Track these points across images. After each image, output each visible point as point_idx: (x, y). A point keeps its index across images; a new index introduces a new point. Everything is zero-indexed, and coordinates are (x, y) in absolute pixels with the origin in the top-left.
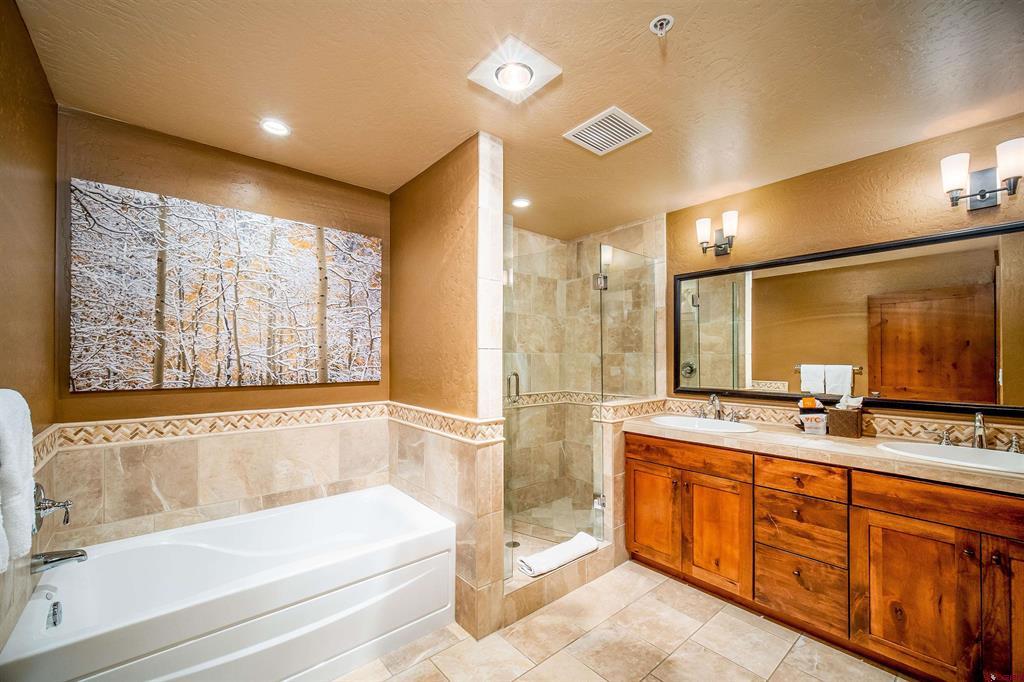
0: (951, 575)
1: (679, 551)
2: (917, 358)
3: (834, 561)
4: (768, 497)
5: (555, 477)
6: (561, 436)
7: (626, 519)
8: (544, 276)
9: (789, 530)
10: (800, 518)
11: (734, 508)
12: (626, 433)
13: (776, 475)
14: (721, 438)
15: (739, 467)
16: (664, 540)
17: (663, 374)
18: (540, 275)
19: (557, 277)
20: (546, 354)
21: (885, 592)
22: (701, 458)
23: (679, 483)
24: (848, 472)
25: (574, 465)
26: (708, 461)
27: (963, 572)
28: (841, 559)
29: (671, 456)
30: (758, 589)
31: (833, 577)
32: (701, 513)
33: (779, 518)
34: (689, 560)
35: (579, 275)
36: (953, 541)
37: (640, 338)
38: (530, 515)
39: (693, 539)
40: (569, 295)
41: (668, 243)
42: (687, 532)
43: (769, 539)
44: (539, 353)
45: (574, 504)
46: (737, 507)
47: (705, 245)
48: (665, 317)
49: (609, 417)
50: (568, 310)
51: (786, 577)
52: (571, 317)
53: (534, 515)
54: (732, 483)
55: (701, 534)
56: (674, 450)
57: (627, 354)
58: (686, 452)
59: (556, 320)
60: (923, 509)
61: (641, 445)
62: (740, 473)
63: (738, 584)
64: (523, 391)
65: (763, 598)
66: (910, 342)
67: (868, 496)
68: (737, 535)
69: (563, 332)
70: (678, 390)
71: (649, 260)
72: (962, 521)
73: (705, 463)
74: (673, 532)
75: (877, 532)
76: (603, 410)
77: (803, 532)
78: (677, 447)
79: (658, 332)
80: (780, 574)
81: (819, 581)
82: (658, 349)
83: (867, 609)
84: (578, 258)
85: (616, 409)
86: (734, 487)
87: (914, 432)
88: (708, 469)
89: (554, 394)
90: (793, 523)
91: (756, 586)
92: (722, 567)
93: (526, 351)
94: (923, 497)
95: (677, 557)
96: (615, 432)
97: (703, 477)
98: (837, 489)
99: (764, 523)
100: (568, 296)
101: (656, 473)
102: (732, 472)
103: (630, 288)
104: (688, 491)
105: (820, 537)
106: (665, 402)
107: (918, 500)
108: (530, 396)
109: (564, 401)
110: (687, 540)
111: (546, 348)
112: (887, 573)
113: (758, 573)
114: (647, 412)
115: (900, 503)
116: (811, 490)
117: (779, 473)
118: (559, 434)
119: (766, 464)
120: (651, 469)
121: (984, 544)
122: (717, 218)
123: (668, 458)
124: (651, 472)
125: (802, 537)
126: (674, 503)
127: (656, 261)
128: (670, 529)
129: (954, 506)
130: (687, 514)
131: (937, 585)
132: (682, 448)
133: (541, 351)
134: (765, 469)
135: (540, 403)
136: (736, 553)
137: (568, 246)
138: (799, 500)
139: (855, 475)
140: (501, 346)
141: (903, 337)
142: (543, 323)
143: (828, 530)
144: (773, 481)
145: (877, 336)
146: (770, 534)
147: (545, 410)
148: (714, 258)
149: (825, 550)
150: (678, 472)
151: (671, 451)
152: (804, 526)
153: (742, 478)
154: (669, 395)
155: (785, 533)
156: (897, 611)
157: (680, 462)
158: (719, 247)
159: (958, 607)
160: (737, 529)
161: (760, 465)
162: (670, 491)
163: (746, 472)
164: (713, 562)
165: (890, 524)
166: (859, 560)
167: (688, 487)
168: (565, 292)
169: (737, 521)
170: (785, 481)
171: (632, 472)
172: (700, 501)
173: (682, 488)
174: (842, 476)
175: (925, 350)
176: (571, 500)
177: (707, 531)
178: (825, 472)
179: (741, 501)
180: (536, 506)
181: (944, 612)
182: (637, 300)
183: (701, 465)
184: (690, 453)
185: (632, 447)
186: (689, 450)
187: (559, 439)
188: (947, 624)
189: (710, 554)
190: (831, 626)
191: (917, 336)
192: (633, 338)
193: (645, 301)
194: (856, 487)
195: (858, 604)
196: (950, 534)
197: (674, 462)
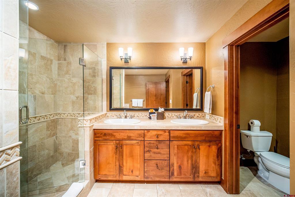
0: (190, 154)
1: (118, 172)
2: (154, 97)
3: (166, 159)
4: (149, 144)
5: (51, 154)
6: (55, 134)
7: (94, 167)
8: (45, 56)
9: (154, 153)
10: (157, 148)
11: (138, 150)
12: (94, 130)
13: (151, 136)
14: (134, 126)
15: (140, 135)
16: (112, 170)
17: (105, 104)
18: (42, 55)
19: (52, 58)
20: (46, 95)
21: (177, 163)
22: (126, 135)
23: (118, 146)
24: (169, 131)
25: (63, 146)
26: (129, 135)
27: (192, 152)
28: (168, 157)
29: (115, 136)
30: (146, 175)
31: (166, 163)
32: (126, 155)
33: (151, 150)
34: (122, 174)
35: (65, 60)
36: (190, 145)
37: (95, 89)
38: (37, 180)
39: (123, 166)
40: (60, 68)
41: (107, 54)
42: (121, 163)
43: (149, 158)
44: (41, 95)
45: (63, 164)
46: (139, 150)
47: (122, 58)
48: (106, 82)
49: (88, 124)
50: (59, 75)
51: (154, 168)
52: (60, 79)
53: (39, 180)
54: (137, 141)
55: (126, 163)
56: (116, 133)
57: (89, 96)
58: (121, 133)
59: (52, 79)
60: (185, 138)
61: (102, 134)
62: (140, 138)
63: (139, 176)
64: (31, 115)
65: (147, 178)
66: (153, 94)
67: (174, 137)
68: (139, 159)
69: (55, 85)
70: (111, 109)
71: (99, 59)
72: (192, 139)
73: (128, 136)
74: (115, 165)
75: (176, 147)
76: (84, 121)
77: (158, 152)
78: (117, 132)
79: (103, 87)
80: (152, 168)
81: (162, 166)
82: (103, 94)
83: (173, 170)
84: (64, 52)
85: (91, 120)
86: (138, 143)
87: (173, 116)
88: (129, 138)
89: (51, 115)
90: (156, 150)
91: (145, 174)
92: (134, 172)
93: (32, 93)
94: (185, 135)
95: (117, 175)
96: (90, 130)
97: (127, 142)
98: (167, 137)
99: (148, 152)
100: (58, 69)
101: (109, 144)
102: (138, 138)
103: (91, 69)
104: (121, 148)
105: (163, 152)
106: (106, 114)
107: (184, 136)
108: (36, 117)
109: (56, 117)
110: (121, 167)
111: (46, 92)
112: (178, 158)
113: (145, 170)
114: (101, 119)
115: (180, 137)
116: (161, 138)
117: (152, 135)
118: (54, 134)
119: (148, 133)
120: (106, 143)
121: (196, 144)
122: (125, 49)
123: (114, 137)
124: (106, 144)
125: (158, 154)
126: (116, 154)
127: (102, 60)
128: (114, 164)
129: (191, 135)
130: (121, 157)
131: (188, 157)
132: (119, 132)
133: (43, 94)
134: (148, 135)
135: (42, 120)
136: (139, 166)
137: (58, 45)
138: (157, 142)
139: (171, 132)
140: (18, 89)
141: (152, 93)
142: (44, 79)
143: (164, 150)
144: (150, 138)
145: (148, 92)
146: (149, 156)
147: (45, 124)
148: (124, 63)
149: (164, 156)
150: (118, 142)
151: (115, 134)
152: (158, 150)
153: (140, 139)
154: (107, 111)
155: (153, 154)
156: (180, 167)
157: (118, 137)
158: (126, 59)
159: (191, 161)
160: (139, 157)
161: (146, 134)
162: (114, 150)
163: (142, 137)
164: (131, 171)
165: (179, 144)
166: (172, 156)
167: (122, 147)
168: (57, 66)
169: (139, 155)
170: (153, 137)
171: (98, 146)
172: (126, 150)
173: (119, 148)
174: (168, 132)
175: (156, 96)
176: (60, 163)
177: (128, 161)
178: (164, 132)
179: (140, 147)
180: (40, 174)
181: (189, 163)
182: (94, 74)
183: (127, 137)
184: (122, 134)
185: (98, 135)
186: (122, 132)
187: (53, 136)
188: (189, 166)
189: (130, 169)
190: (165, 178)
191: (154, 93)
192: (92, 89)
193: (98, 75)
194: (171, 135)
195: (171, 169)
196: (190, 143)
197: (116, 138)
